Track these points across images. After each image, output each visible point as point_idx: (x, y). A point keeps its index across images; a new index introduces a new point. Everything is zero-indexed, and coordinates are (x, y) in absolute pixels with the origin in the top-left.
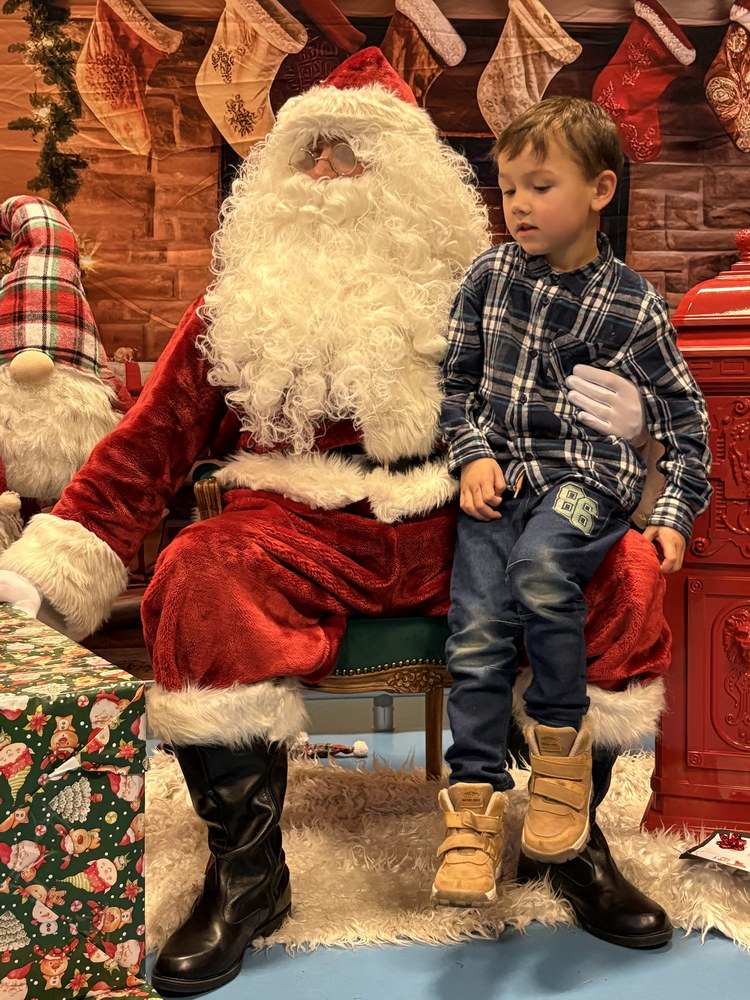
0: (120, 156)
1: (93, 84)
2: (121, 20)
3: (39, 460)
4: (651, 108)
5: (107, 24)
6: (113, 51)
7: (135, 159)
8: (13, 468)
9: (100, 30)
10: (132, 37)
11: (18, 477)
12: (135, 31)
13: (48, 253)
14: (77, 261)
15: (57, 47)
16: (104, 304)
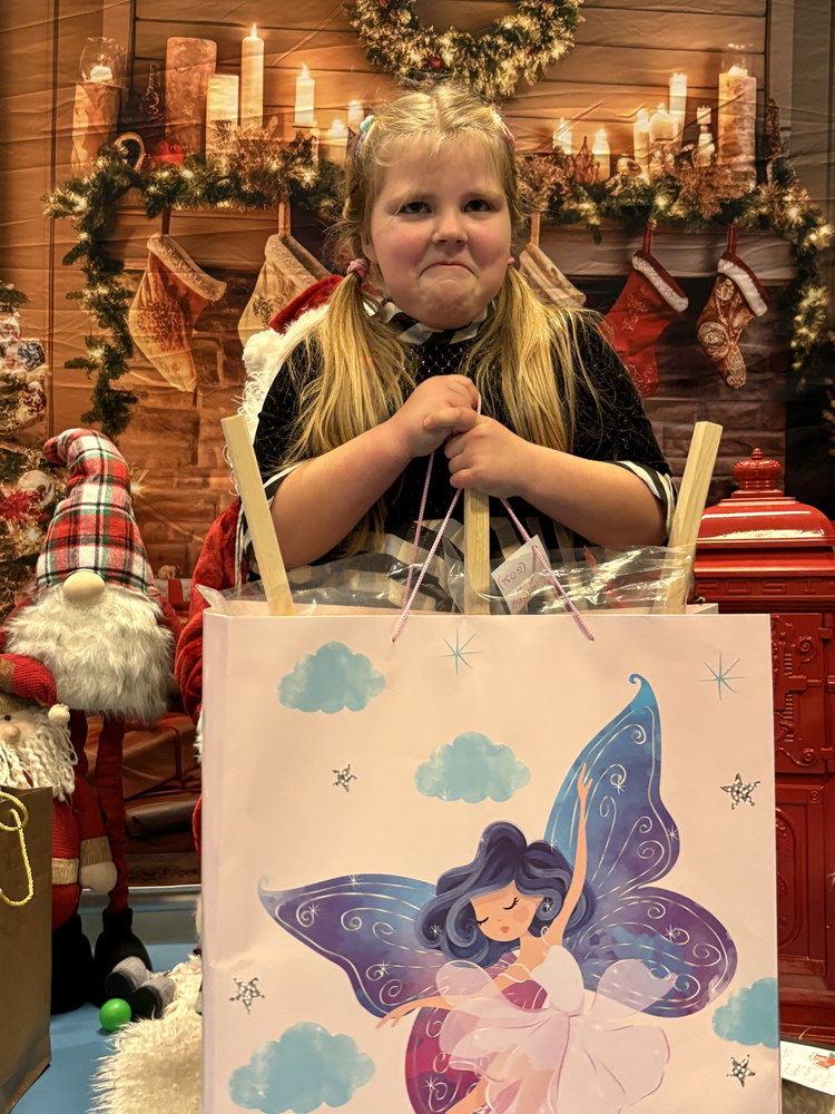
0: (169, 393)
1: (144, 328)
2: (170, 271)
3: (88, 674)
4: (648, 349)
5: (158, 274)
6: (163, 299)
7: (182, 396)
8: (63, 683)
9: (151, 280)
10: (180, 286)
11: (68, 691)
12: (184, 281)
13: (102, 482)
14: (128, 488)
15: (112, 294)
16: (151, 526)
